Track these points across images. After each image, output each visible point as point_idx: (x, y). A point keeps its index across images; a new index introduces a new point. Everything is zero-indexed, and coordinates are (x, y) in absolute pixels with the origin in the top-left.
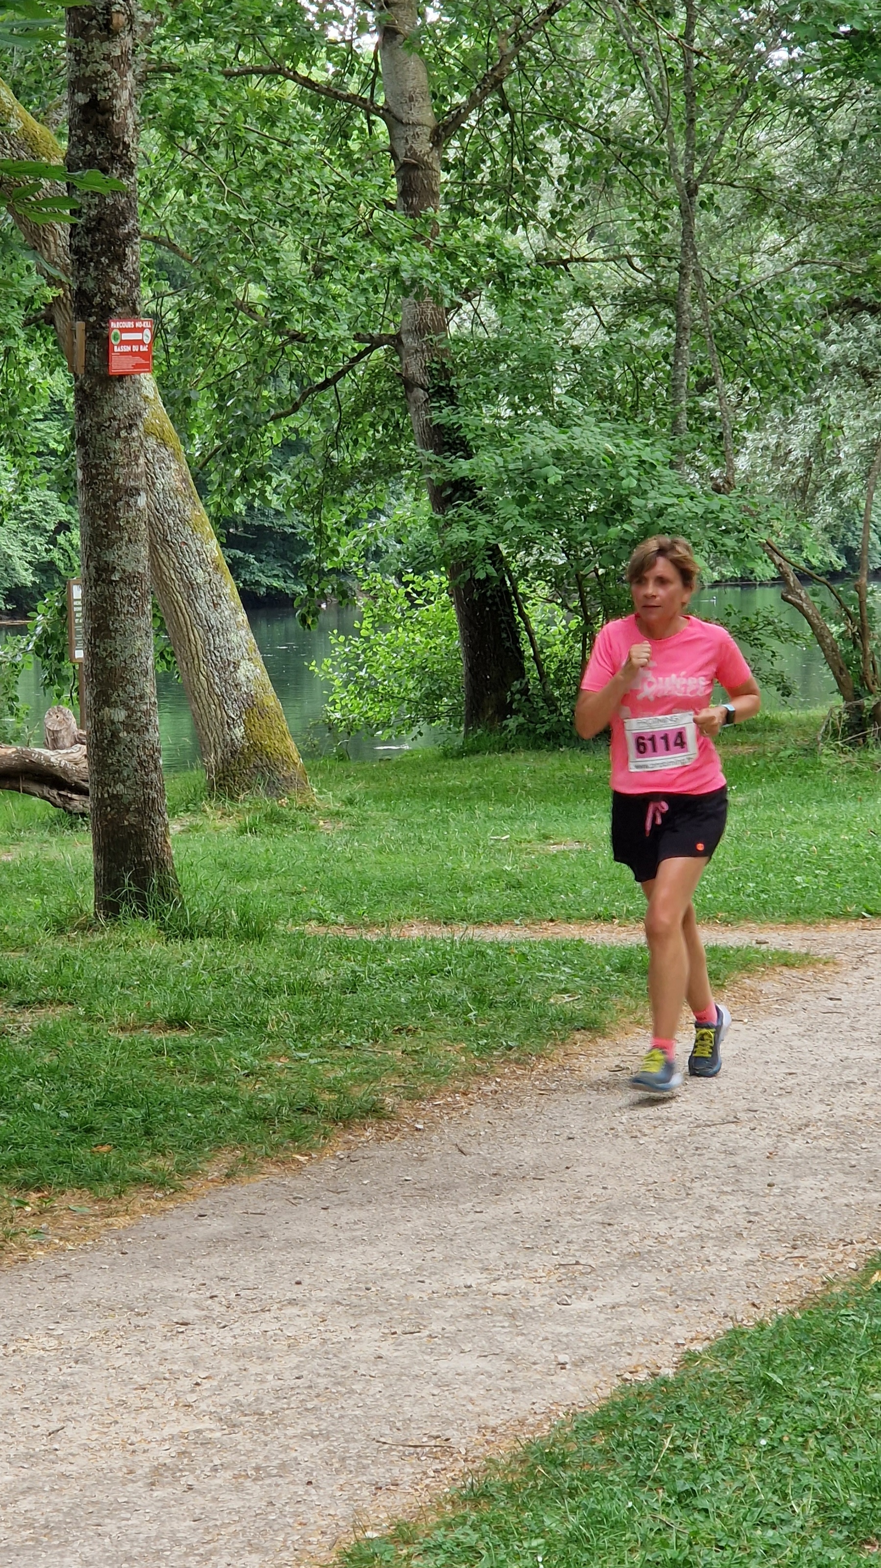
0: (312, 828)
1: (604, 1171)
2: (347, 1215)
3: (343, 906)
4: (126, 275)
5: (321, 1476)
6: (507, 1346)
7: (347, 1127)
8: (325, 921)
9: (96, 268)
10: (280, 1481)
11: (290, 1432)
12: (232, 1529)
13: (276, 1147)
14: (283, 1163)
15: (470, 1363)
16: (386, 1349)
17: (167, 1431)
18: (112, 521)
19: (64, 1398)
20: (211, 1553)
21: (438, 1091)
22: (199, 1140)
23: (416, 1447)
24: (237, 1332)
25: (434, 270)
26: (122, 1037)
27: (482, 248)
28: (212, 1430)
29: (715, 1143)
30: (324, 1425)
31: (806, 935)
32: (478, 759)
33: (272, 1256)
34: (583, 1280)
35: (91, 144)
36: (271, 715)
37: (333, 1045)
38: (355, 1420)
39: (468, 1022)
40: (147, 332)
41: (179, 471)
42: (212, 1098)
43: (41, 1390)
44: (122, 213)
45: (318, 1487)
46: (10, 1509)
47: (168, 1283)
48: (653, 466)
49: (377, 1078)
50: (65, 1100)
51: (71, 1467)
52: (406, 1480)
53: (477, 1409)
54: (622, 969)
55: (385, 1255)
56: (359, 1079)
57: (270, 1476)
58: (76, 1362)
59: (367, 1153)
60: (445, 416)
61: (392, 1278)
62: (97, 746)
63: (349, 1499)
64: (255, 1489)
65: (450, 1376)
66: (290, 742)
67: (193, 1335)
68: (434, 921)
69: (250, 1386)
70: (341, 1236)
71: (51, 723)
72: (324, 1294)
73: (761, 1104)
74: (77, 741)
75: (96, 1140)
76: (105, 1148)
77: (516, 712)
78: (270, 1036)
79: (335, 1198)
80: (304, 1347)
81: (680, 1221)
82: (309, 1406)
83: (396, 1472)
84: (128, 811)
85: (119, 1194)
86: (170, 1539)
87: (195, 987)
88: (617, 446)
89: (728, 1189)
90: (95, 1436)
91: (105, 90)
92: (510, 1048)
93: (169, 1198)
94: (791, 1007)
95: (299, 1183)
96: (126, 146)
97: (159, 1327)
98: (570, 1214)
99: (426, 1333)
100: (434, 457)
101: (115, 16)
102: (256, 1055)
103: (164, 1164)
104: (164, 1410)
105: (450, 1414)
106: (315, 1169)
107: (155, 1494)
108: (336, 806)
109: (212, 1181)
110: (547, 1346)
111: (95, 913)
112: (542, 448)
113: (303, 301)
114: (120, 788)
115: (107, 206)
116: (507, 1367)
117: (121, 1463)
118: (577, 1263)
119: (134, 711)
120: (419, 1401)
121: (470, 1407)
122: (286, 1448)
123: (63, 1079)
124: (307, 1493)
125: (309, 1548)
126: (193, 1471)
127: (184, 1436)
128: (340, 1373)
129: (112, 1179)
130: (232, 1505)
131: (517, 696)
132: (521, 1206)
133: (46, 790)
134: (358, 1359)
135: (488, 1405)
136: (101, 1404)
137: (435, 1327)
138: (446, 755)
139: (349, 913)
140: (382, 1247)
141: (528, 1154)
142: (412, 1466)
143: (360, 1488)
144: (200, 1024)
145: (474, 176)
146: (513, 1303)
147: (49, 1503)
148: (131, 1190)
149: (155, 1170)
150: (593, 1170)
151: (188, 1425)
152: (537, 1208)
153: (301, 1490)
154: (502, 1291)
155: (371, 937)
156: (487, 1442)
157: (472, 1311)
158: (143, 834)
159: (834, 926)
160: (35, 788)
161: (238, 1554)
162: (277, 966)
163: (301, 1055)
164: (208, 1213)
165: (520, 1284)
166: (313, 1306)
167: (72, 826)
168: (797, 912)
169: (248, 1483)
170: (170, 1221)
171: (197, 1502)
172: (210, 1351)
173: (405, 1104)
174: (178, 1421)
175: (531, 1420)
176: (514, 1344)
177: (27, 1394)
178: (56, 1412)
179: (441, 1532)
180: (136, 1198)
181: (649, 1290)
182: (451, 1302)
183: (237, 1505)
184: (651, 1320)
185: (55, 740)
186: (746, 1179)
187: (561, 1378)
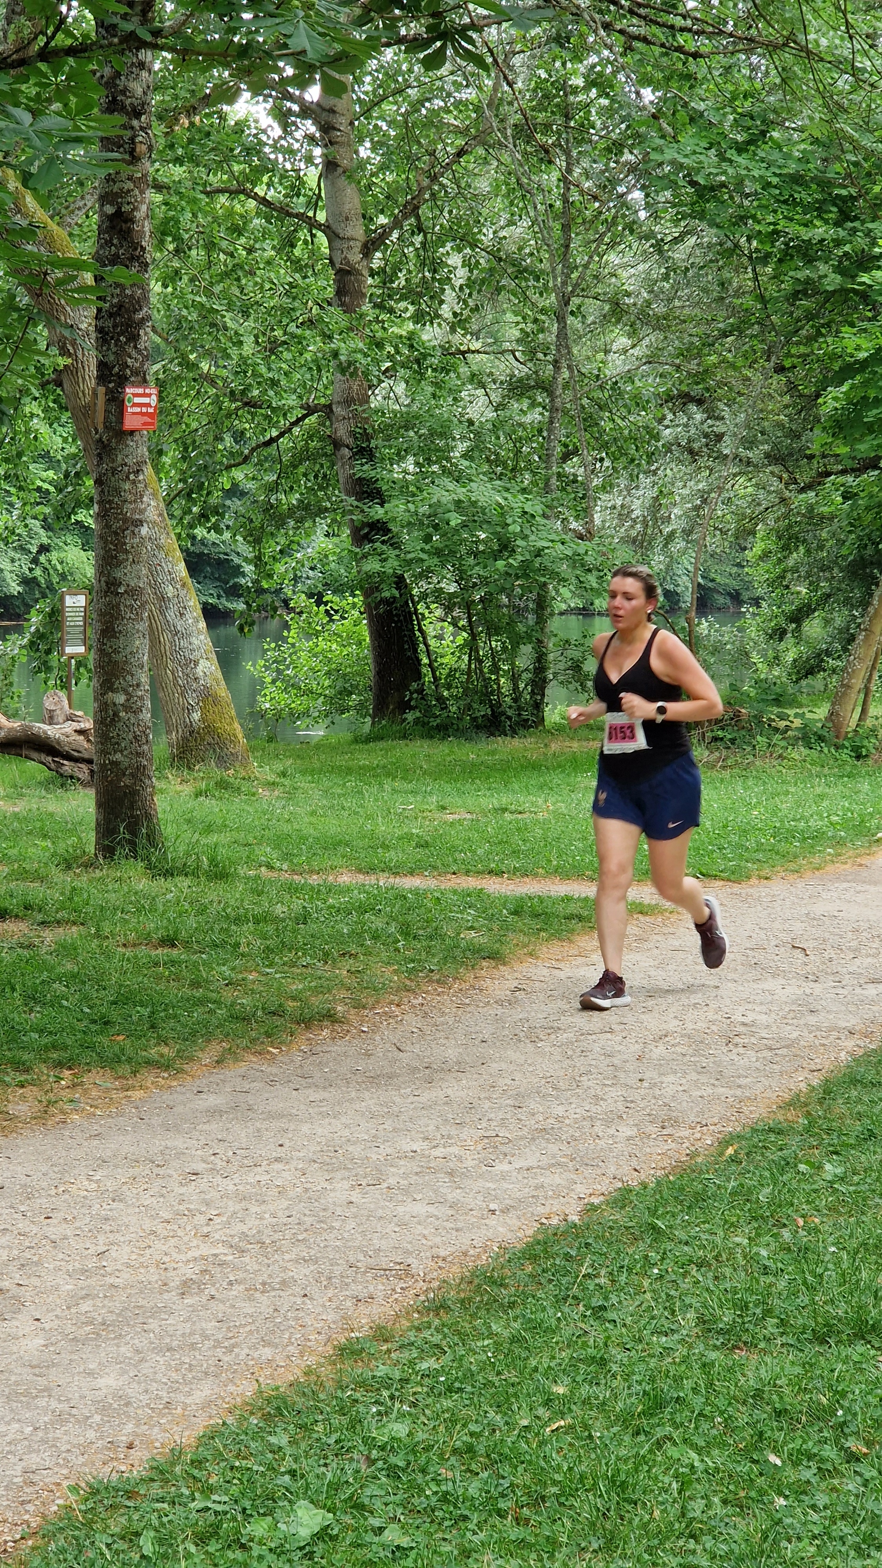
0: (254, 795)
1: (512, 1067)
2: (314, 1095)
3: (287, 856)
4: (139, 352)
5: (314, 1290)
6: (449, 1197)
7: (308, 1028)
8: (272, 868)
9: (116, 345)
10: (282, 1293)
11: (287, 1257)
12: (248, 1328)
13: (253, 1041)
14: (260, 1054)
15: (421, 1209)
16: (355, 1196)
17: (190, 1254)
18: (120, 546)
19: (107, 1226)
20: (234, 1346)
21: (378, 1002)
22: (194, 1034)
23: (385, 1270)
24: (237, 1181)
25: (366, 355)
26: (129, 953)
27: (404, 341)
28: (225, 1254)
29: (597, 1048)
30: (313, 1253)
32: (381, 744)
33: (258, 1125)
34: (504, 1149)
35: (115, 246)
36: (223, 703)
37: (293, 965)
38: (337, 1249)
39: (397, 950)
40: (154, 397)
41: (157, 507)
42: (201, 1002)
43: (87, 1221)
44: (138, 302)
45: (311, 1299)
46: (73, 1310)
47: (179, 1142)
48: (533, 516)
49: (329, 991)
50: (86, 998)
51: (118, 1280)
52: (380, 1296)
53: (430, 1243)
54: (516, 913)
55: (346, 1126)
56: (317, 991)
57: (274, 1289)
58: (114, 1201)
59: (325, 1048)
60: (364, 470)
61: (354, 1143)
62: (101, 723)
63: (337, 1308)
64: (264, 1299)
65: (407, 1217)
66: (236, 725)
67: (203, 1183)
68: (360, 871)
69: (252, 1222)
70: (311, 1110)
71: (49, 703)
72: (301, 1154)
74: (70, 718)
75: (112, 1031)
76: (121, 1038)
77: (412, 708)
78: (242, 955)
79: (303, 1081)
80: (291, 1194)
81: (573, 1106)
82: (300, 1238)
83: (371, 1288)
84: (124, 774)
85: (134, 1073)
86: (201, 1335)
87: (180, 915)
88: (506, 499)
89: (609, 1083)
90: (134, 1257)
91: (128, 203)
92: (433, 971)
93: (174, 1077)
94: (646, 945)
95: (274, 1070)
96: (143, 249)
97: (176, 1176)
98: (489, 1098)
99: (386, 1185)
100: (356, 503)
101: (138, 145)
102: (233, 969)
103: (168, 1051)
104: (186, 1239)
105: (409, 1246)
106: (285, 1059)
107: (186, 1301)
108: (271, 778)
109: (206, 1065)
110: (480, 1197)
111: (96, 854)
112: (446, 498)
113: (262, 376)
114: (118, 757)
115: (127, 296)
116: (451, 1212)
117: (156, 1277)
118: (497, 1136)
119: (132, 696)
120: (384, 1236)
121: (424, 1242)
122: (285, 1269)
123: (84, 983)
124: (303, 1303)
125: (309, 1344)
126: (213, 1285)
127: (203, 1258)
128: (321, 1214)
129: (129, 1060)
130: (246, 1311)
131: (415, 696)
132: (450, 1092)
133: (43, 757)
134: (334, 1204)
135: (438, 1240)
136: (137, 1233)
137: (392, 1181)
138: (356, 740)
139: (291, 861)
140: (343, 1120)
141: (452, 1053)
142: (383, 1284)
143: (345, 1300)
144: (187, 944)
146: (451, 1164)
147: (104, 1306)
148: (143, 1071)
149: (162, 1056)
150: (504, 1066)
151: (206, 1250)
152: (463, 1094)
153: (299, 1301)
154: (441, 1155)
155: (314, 880)
156: (440, 1267)
157: (419, 1170)
158: (135, 793)
160: (35, 755)
161: (254, 1347)
162: (242, 900)
163: (268, 970)
164: (206, 1090)
165: (455, 1150)
166: (294, 1163)
167: (62, 786)
169: (258, 1295)
170: (175, 1096)
171: (219, 1308)
172: (218, 1195)
173: (353, 1011)
174: (198, 1247)
175: (472, 1252)
176: (454, 1195)
177: (77, 1224)
178: (101, 1239)
179: (412, 1333)
180: (149, 1077)
181: (554, 1157)
182: (402, 1162)
183: (250, 1311)
184: (557, 1180)
185: (51, 718)
186: (622, 1075)
187: (492, 1221)
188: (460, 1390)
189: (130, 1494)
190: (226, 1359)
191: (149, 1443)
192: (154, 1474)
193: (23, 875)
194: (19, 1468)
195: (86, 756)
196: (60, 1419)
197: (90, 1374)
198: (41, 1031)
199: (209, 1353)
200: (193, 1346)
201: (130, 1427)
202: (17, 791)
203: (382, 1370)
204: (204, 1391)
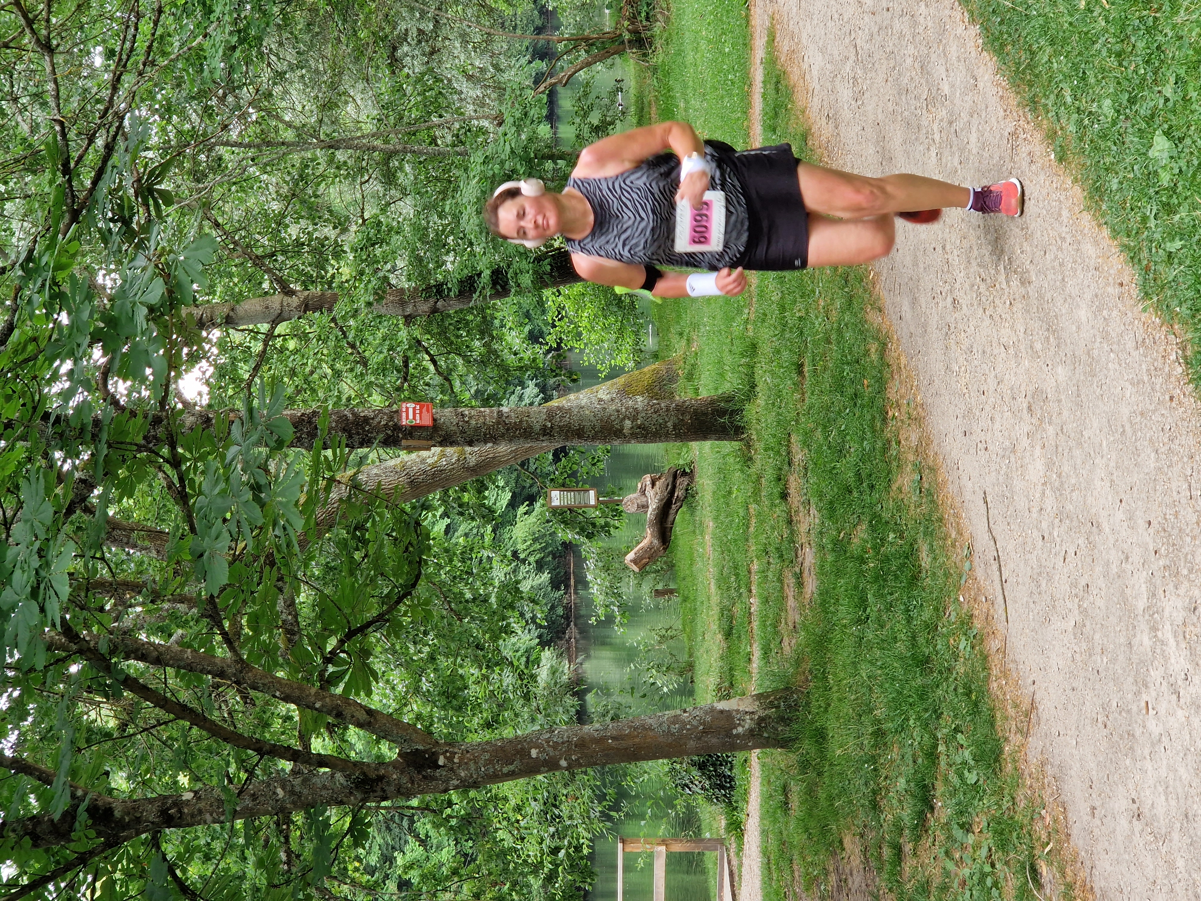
0: (696, 354)
4: (375, 416)
6: (965, 120)
9: (372, 433)
13: (865, 290)
14: (874, 284)
15: (973, 138)
17: (1004, 285)
18: (517, 426)
19: (988, 350)
20: (1061, 238)
22: (861, 332)
23: (1012, 149)
31: (757, 38)
36: (630, 380)
40: (408, 405)
42: (840, 333)
44: (341, 418)
46: (1040, 354)
47: (934, 321)
48: (486, 157)
51: (1021, 330)
52: (1029, 148)
53: (995, 124)
66: (646, 370)
71: (633, 509)
73: (847, 28)
74: (643, 492)
75: (860, 389)
76: (865, 382)
78: (807, 314)
83: (1024, 155)
84: (683, 420)
85: (888, 365)
89: (890, 32)
93: (891, 339)
94: (796, 31)
95: (885, 271)
96: (303, 415)
100: (478, 293)
102: (817, 317)
103: (873, 347)
105: (998, 137)
107: (1034, 279)
108: (684, 342)
109: (883, 319)
111: (741, 440)
112: (475, 220)
115: (337, 426)
116: (976, 116)
117: (1019, 305)
119: (626, 416)
121: (994, 128)
126: (1023, 264)
127: (1007, 276)
129: (880, 372)
132: (898, 143)
133: (672, 511)
135: (993, 119)
136: (991, 328)
142: (1021, 148)
144: (801, 355)
145: (312, 276)
146: (945, 126)
147: (1038, 334)
148: (887, 360)
149: (877, 351)
150: (880, 110)
151: (1002, 277)
152: (899, 133)
154: (939, 135)
156: (1010, 112)
158: (696, 412)
159: (753, 23)
160: (671, 518)
161: (1061, 223)
162: (770, 326)
164: (899, 315)
165: (936, 126)
166: (946, 236)
168: (745, 44)
170: (903, 334)
174: (1000, 283)
175: (1000, 93)
176: (965, 116)
177: (987, 372)
178: (996, 352)
179: (1050, 115)
180: (891, 356)
181: (939, 55)
182: (944, 160)
183: (1039, 233)
184: (954, 48)
185: (643, 506)
186: (885, 23)
187: (981, 85)
188: (1084, 73)
189: (1147, 269)
190: (1068, 240)
191: (1120, 272)
192: (1136, 260)
193: (756, 492)
194: (1134, 353)
195: (670, 480)
196: (1106, 336)
197: (1079, 328)
198: (863, 439)
199: (1065, 252)
200: (1061, 265)
201: (1110, 290)
202: (698, 528)
203: (1072, 128)
204: (1089, 249)
